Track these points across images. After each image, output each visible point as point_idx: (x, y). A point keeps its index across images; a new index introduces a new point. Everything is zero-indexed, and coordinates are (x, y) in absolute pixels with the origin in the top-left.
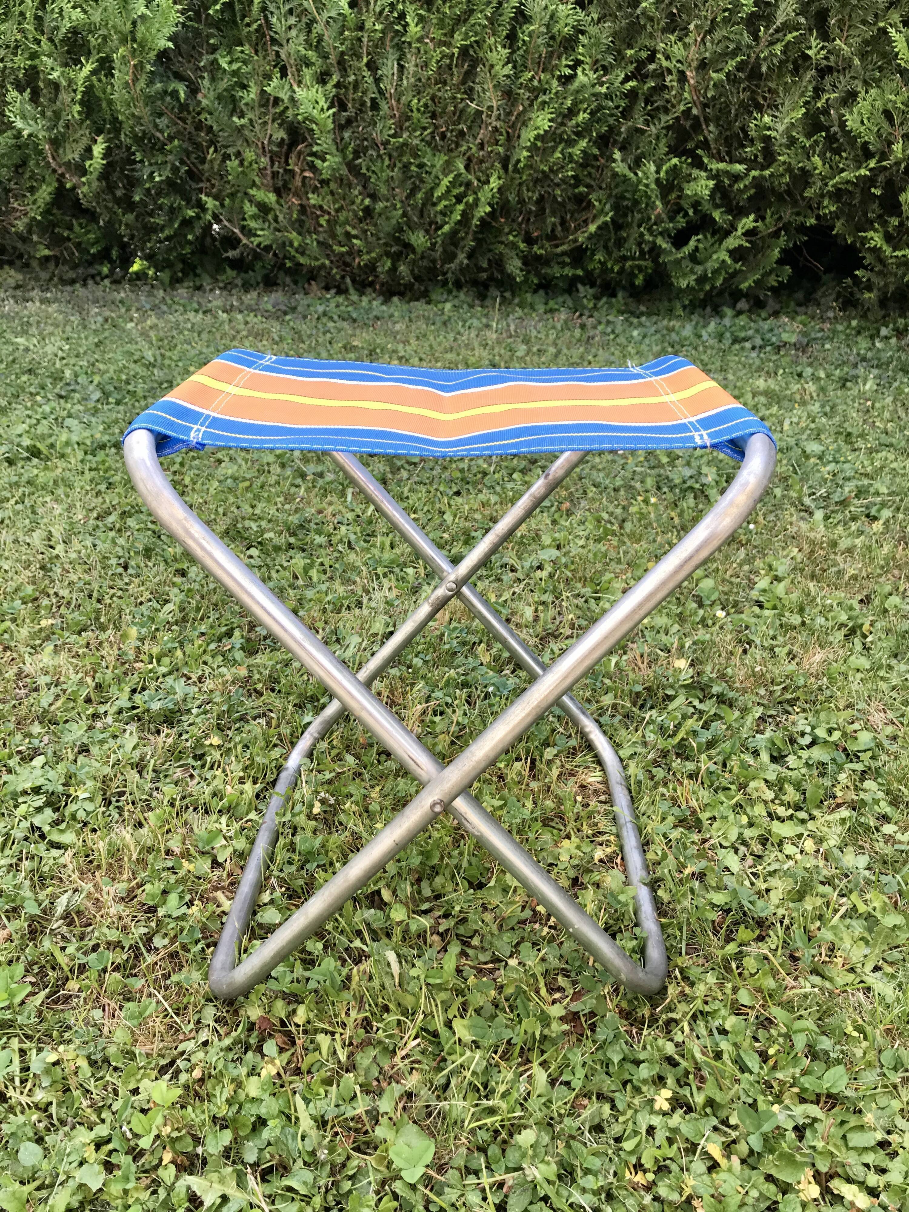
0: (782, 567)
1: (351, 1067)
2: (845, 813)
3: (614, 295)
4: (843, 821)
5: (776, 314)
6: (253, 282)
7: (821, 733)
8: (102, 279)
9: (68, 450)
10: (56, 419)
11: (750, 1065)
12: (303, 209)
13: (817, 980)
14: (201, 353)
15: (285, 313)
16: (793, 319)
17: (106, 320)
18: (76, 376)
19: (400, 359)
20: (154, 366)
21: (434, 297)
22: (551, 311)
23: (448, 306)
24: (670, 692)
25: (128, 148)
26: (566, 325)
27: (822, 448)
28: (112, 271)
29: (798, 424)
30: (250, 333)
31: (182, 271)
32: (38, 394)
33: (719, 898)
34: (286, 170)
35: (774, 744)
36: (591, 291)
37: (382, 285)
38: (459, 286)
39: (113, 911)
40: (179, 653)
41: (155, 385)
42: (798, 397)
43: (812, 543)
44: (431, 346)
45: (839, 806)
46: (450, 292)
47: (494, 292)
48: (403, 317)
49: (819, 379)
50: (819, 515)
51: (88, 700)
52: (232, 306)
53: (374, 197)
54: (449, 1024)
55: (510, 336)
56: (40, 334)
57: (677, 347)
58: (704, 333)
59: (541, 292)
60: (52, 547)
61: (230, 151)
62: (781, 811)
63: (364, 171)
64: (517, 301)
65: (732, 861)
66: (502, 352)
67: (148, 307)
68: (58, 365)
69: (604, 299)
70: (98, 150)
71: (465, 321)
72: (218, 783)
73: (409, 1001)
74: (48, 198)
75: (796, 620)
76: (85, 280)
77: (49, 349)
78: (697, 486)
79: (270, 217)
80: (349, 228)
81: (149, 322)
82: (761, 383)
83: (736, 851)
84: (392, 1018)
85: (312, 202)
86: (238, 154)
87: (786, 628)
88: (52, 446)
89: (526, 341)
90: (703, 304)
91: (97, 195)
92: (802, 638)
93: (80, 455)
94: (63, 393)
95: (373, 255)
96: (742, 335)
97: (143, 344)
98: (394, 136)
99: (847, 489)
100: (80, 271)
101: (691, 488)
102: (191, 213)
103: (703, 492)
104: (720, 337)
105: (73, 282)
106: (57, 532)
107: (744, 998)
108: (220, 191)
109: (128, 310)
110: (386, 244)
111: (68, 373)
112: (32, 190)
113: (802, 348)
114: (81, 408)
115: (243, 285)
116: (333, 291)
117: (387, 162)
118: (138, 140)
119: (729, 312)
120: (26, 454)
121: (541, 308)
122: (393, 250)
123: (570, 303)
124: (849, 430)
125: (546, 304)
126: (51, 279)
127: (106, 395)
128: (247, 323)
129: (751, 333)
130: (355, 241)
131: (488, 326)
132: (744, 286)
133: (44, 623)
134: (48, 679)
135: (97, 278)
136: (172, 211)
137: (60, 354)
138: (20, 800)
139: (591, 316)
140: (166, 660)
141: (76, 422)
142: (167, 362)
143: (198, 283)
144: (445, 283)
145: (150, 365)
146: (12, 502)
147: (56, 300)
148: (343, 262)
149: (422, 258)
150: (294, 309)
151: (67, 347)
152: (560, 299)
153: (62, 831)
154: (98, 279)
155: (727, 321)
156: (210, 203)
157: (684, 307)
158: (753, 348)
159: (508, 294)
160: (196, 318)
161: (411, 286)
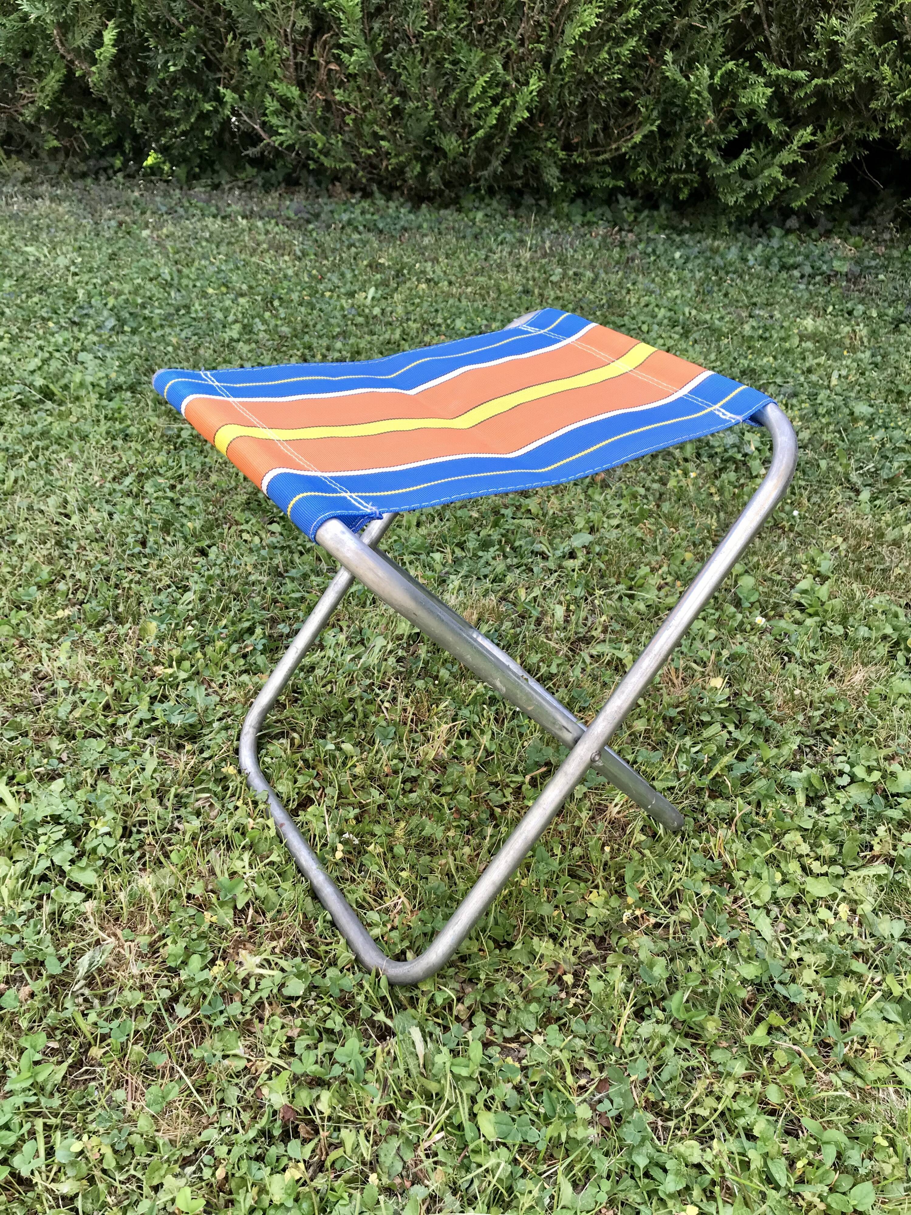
0: (826, 565)
1: (373, 1165)
2: (880, 868)
3: (656, 207)
4: (879, 877)
5: (827, 234)
6: (274, 180)
7: (860, 772)
8: (115, 173)
9: (83, 393)
10: (69, 352)
11: (777, 1177)
12: (328, 105)
13: (848, 1076)
14: (220, 271)
15: (308, 222)
16: (846, 240)
17: (120, 224)
18: (90, 296)
19: (428, 281)
20: (171, 286)
21: (466, 203)
22: (589, 224)
23: (480, 215)
24: (706, 718)
25: (141, 34)
26: (605, 245)
27: (871, 410)
28: (125, 164)
29: (846, 377)
30: (271, 247)
31: (199, 166)
32: (50, 319)
33: (750, 971)
34: (309, 61)
35: (812, 785)
36: (632, 203)
37: (410, 189)
38: (491, 192)
39: (135, 971)
40: (199, 655)
41: (172, 311)
42: (847, 342)
43: (858, 534)
44: (461, 267)
45: (874, 858)
46: (482, 199)
47: (529, 200)
48: (431, 229)
49: (870, 318)
50: (865, 495)
51: (107, 707)
52: (252, 211)
53: (404, 95)
54: (473, 1116)
55: (545, 255)
56: (51, 241)
57: (722, 273)
58: (750, 257)
59: (579, 202)
60: (67, 516)
61: (251, 39)
62: (816, 867)
63: (394, 67)
64: (552, 211)
65: (764, 924)
66: (537, 275)
67: (164, 209)
68: (70, 283)
69: (646, 213)
70: (109, 36)
71: (497, 235)
72: (240, 816)
73: (433, 1087)
74: (56, 86)
75: (838, 630)
76: (97, 173)
77: (62, 261)
78: (739, 457)
79: (293, 113)
80: (376, 128)
81: (165, 231)
82: (809, 323)
83: (768, 914)
84: (416, 1106)
85: (338, 98)
86: (259, 43)
87: (827, 639)
88: (66, 387)
89: (562, 262)
90: (750, 222)
91: (108, 84)
92: (843, 653)
93: (94, 397)
94: (76, 319)
95: (402, 158)
96: (791, 261)
97: (160, 259)
98: (427, 29)
99: (896, 465)
100: (91, 163)
101: (732, 459)
102: (208, 107)
103: (745, 463)
104: (767, 262)
105: (84, 175)
106: (72, 496)
107: (774, 1095)
108: (240, 82)
109: (143, 213)
110: (415, 147)
111: (81, 293)
112: (40, 76)
113: (852, 278)
114: (95, 339)
115: (264, 185)
116: (358, 195)
117: (419, 57)
118: (151, 25)
119: (778, 232)
120: (39, 396)
121: (578, 220)
122: (423, 154)
123: (609, 215)
124: (901, 388)
125: (584, 215)
126: (61, 172)
127: (122, 322)
128: (267, 232)
129: (800, 259)
130: (382, 143)
131: (522, 242)
132: (795, 205)
133: (60, 614)
134: (66, 684)
135: (108, 172)
136: (188, 103)
137: (72, 269)
138: (40, 831)
139: (631, 231)
140: (186, 664)
141: (91, 356)
142: (185, 282)
143: (216, 181)
144: (477, 190)
145: (167, 285)
146: (26, 458)
147: (67, 198)
148: (370, 165)
149: (454, 163)
150: (317, 216)
151: (79, 260)
152: (599, 211)
153: (83, 869)
154: (110, 172)
155: (775, 243)
156: (229, 96)
157: (730, 224)
158: (802, 277)
159: (543, 203)
160: (215, 225)
161: (440, 193)
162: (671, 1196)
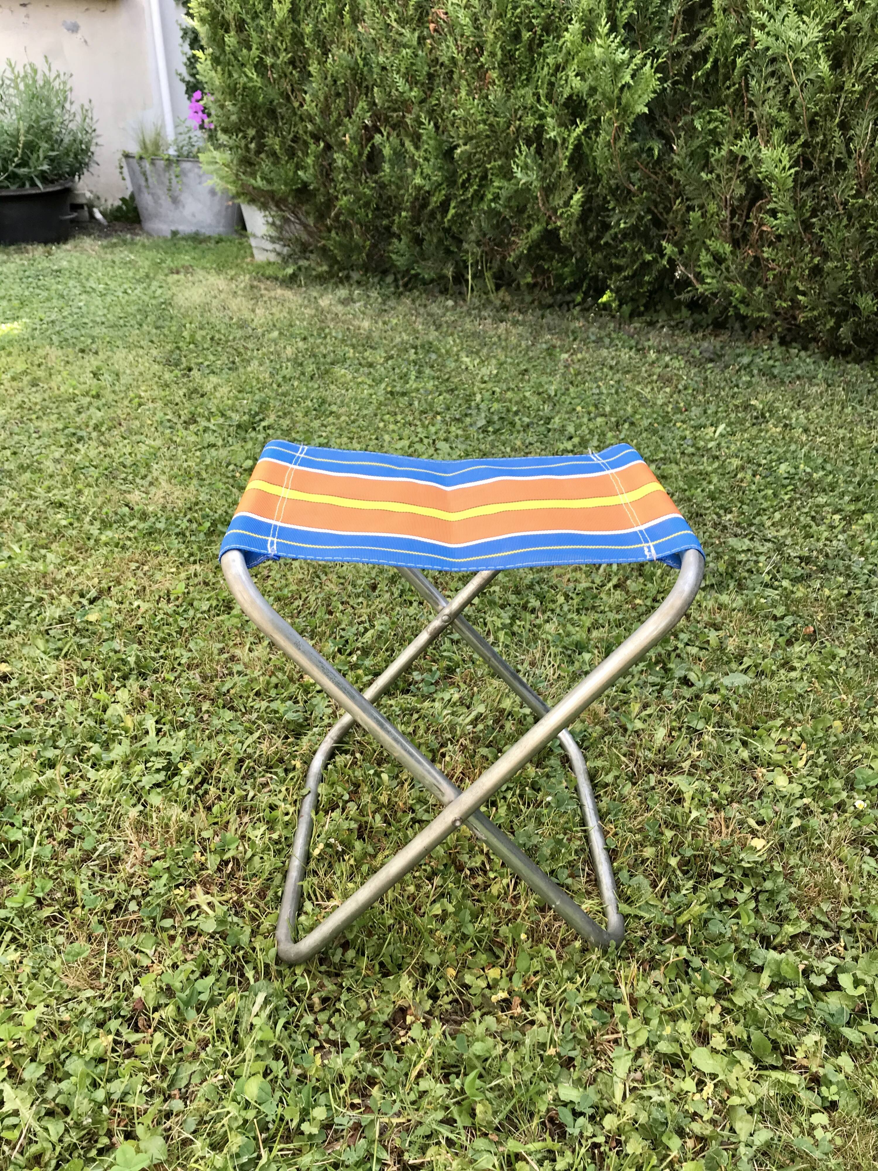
8: (575, 306)
12: (757, 261)
15: (711, 361)
19: (786, 425)
20: (551, 400)
25: (605, 198)
28: (584, 300)
30: (661, 379)
31: (645, 306)
34: (745, 224)
37: (824, 341)
53: (826, 256)
61: (696, 203)
63: (816, 230)
68: (476, 389)
70: (576, 198)
74: (535, 237)
76: (560, 306)
77: (483, 371)
79: (723, 267)
80: (798, 283)
81: (581, 356)
85: (765, 255)
86: (702, 207)
91: (573, 236)
94: (459, 416)
95: (815, 313)
97: (558, 378)
98: (854, 197)
100: (559, 297)
102: (649, 257)
105: (547, 307)
108: (682, 238)
109: (573, 340)
110: (830, 303)
112: (529, 227)
114: (461, 433)
117: (845, 222)
118: (613, 192)
122: (837, 310)
126: (533, 302)
127: (491, 424)
128: (667, 366)
130: (800, 297)
136: (636, 254)
142: (565, 398)
143: (654, 319)
145: (547, 400)
148: (789, 316)
149: (868, 321)
150: (723, 356)
154: (571, 306)
156: (669, 249)
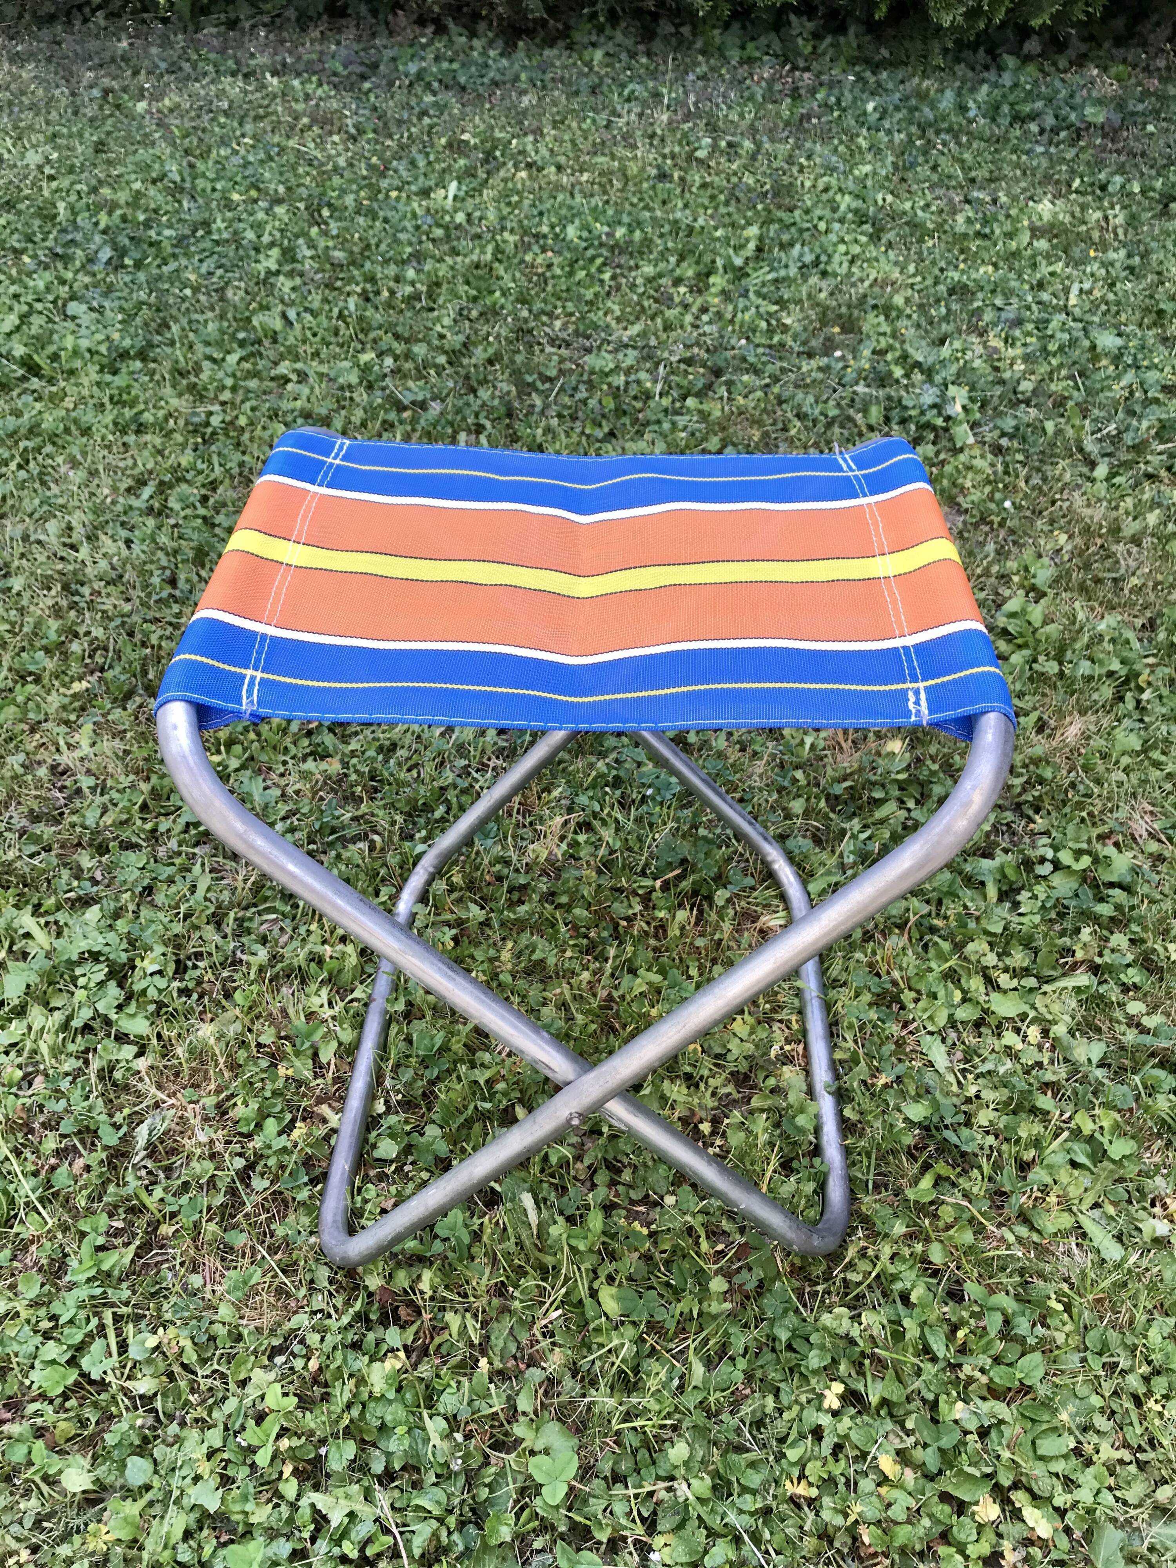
0: (1043, 574)
1: (484, 1348)
2: (1082, 979)
3: (842, 29)
4: (1079, 990)
5: (1080, 62)
6: (312, 11)
7: (1065, 857)
8: (94, 11)
9: (78, 364)
10: (54, 302)
11: (935, 1347)
13: (1023, 1231)
14: (246, 164)
15: (363, 77)
16: (1105, 69)
17: (106, 92)
18: (73, 210)
19: (529, 166)
20: (182, 190)
21: (578, 37)
22: (749, 61)
23: (598, 55)
24: (878, 794)
26: (771, 97)
27: (1119, 342)
29: (1090, 292)
30: (314, 121)
32: (23, 251)
33: (917, 1111)
35: (1005, 876)
36: (810, 25)
37: (500, 18)
38: (613, 18)
39: (203, 1138)
40: (252, 736)
41: (187, 232)
42: (1096, 235)
43: (1087, 531)
44: (573, 141)
45: (1075, 966)
46: (601, 30)
47: (666, 27)
48: (532, 81)
49: (1130, 194)
50: (1101, 471)
51: (144, 807)
52: (284, 65)
54: (593, 1294)
55: (688, 117)
56: (16, 127)
57: (930, 133)
58: (971, 104)
59: (736, 26)
60: (74, 547)
62: (1004, 980)
64: (699, 45)
65: (938, 1054)
66: (677, 149)
67: (163, 65)
68: (46, 193)
69: (828, 40)
71: (623, 86)
73: (549, 1260)
75: (1052, 668)
76: (68, 14)
77: (33, 158)
78: (940, 422)
81: (167, 102)
82: (1045, 209)
83: (943, 1041)
84: (530, 1282)
87: (1038, 679)
88: (55, 357)
89: (712, 128)
90: (974, 47)
92: (1056, 698)
93: (93, 369)
94: (59, 250)
96: (1027, 108)
97: (163, 149)
99: (1145, 424)
101: (928, 426)
103: (946, 430)
104: (993, 112)
105: (51, 19)
106: (76, 519)
107: (937, 1256)
109: (136, 73)
111: (61, 206)
113: (1110, 132)
114: (87, 279)
115: (298, 20)
116: (430, 30)
119: (1011, 61)
120: (21, 372)
121: (735, 55)
123: (777, 46)
124: (1162, 306)
125: (743, 48)
126: (20, 16)
127: (122, 252)
128: (307, 97)
129: (1039, 104)
131: (657, 95)
132: (1036, 23)
133: (77, 687)
134: (91, 781)
135: (84, 10)
137: (48, 170)
138: (78, 971)
139: (807, 69)
140: (237, 749)
141: (84, 307)
142: (201, 183)
143: (232, 16)
144: (594, 16)
145: (176, 190)
146: (13, 466)
147: (31, 56)
150: (375, 66)
151: (55, 155)
152: (763, 40)
153: (133, 1016)
154: (87, 10)
155: (1007, 79)
157: (946, 51)
158: (1042, 132)
159: (686, 30)
160: (234, 87)
161: (544, 23)
162: (815, 1372)
